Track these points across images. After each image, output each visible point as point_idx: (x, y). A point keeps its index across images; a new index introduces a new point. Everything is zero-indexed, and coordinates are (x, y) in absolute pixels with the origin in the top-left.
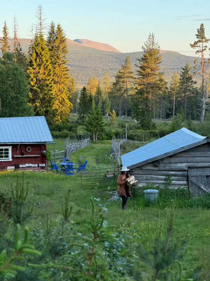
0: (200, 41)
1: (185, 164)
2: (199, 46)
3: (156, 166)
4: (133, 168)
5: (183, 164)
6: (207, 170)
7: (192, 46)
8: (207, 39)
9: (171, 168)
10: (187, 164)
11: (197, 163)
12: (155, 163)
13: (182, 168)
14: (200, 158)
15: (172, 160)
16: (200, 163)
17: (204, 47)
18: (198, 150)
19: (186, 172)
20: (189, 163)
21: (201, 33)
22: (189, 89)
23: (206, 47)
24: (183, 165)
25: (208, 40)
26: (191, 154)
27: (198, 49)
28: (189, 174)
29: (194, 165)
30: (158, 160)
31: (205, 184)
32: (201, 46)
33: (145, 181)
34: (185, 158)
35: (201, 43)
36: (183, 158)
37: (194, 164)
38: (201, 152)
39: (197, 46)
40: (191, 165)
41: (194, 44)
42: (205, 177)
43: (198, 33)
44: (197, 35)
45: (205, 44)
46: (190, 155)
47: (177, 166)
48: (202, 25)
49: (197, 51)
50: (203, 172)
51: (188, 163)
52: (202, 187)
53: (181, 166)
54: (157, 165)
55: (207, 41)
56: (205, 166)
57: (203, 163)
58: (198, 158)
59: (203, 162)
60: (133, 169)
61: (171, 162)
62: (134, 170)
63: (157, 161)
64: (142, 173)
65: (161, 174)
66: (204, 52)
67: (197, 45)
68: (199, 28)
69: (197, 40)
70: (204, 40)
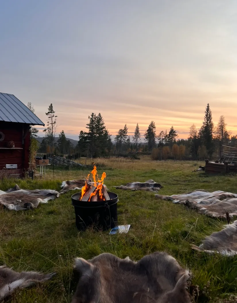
0: (51, 112)
7: (47, 114)
8: (54, 111)
21: (51, 107)
23: (54, 115)
27: (49, 116)
32: (51, 115)
35: (51, 113)
41: (48, 113)
43: (49, 108)
44: (49, 109)
45: (53, 114)
48: (51, 104)
55: (54, 112)
68: (50, 105)
69: (49, 111)
70: (52, 112)
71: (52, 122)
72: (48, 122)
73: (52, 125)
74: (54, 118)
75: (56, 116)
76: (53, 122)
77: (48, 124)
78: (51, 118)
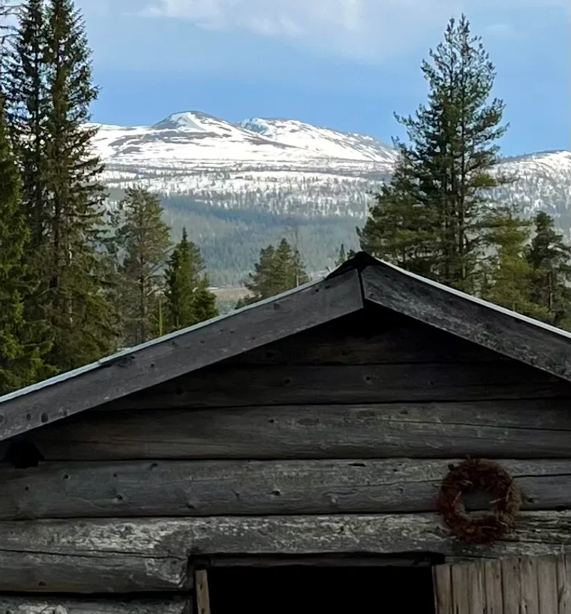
1: (160, 529)
5: (138, 529)
9: (29, 572)
10: (176, 523)
11: (277, 520)
13: (132, 562)
14: (306, 467)
16: (303, 522)
20: (199, 522)
24: (142, 542)
29: (250, 537)
34: (164, 467)
36: (146, 465)
38: (311, 412)
40: (220, 538)
47: (81, 543)
51: (194, 514)
53: (115, 543)
56: (349, 548)
57: (335, 523)
58: (283, 468)
61: (23, 505)
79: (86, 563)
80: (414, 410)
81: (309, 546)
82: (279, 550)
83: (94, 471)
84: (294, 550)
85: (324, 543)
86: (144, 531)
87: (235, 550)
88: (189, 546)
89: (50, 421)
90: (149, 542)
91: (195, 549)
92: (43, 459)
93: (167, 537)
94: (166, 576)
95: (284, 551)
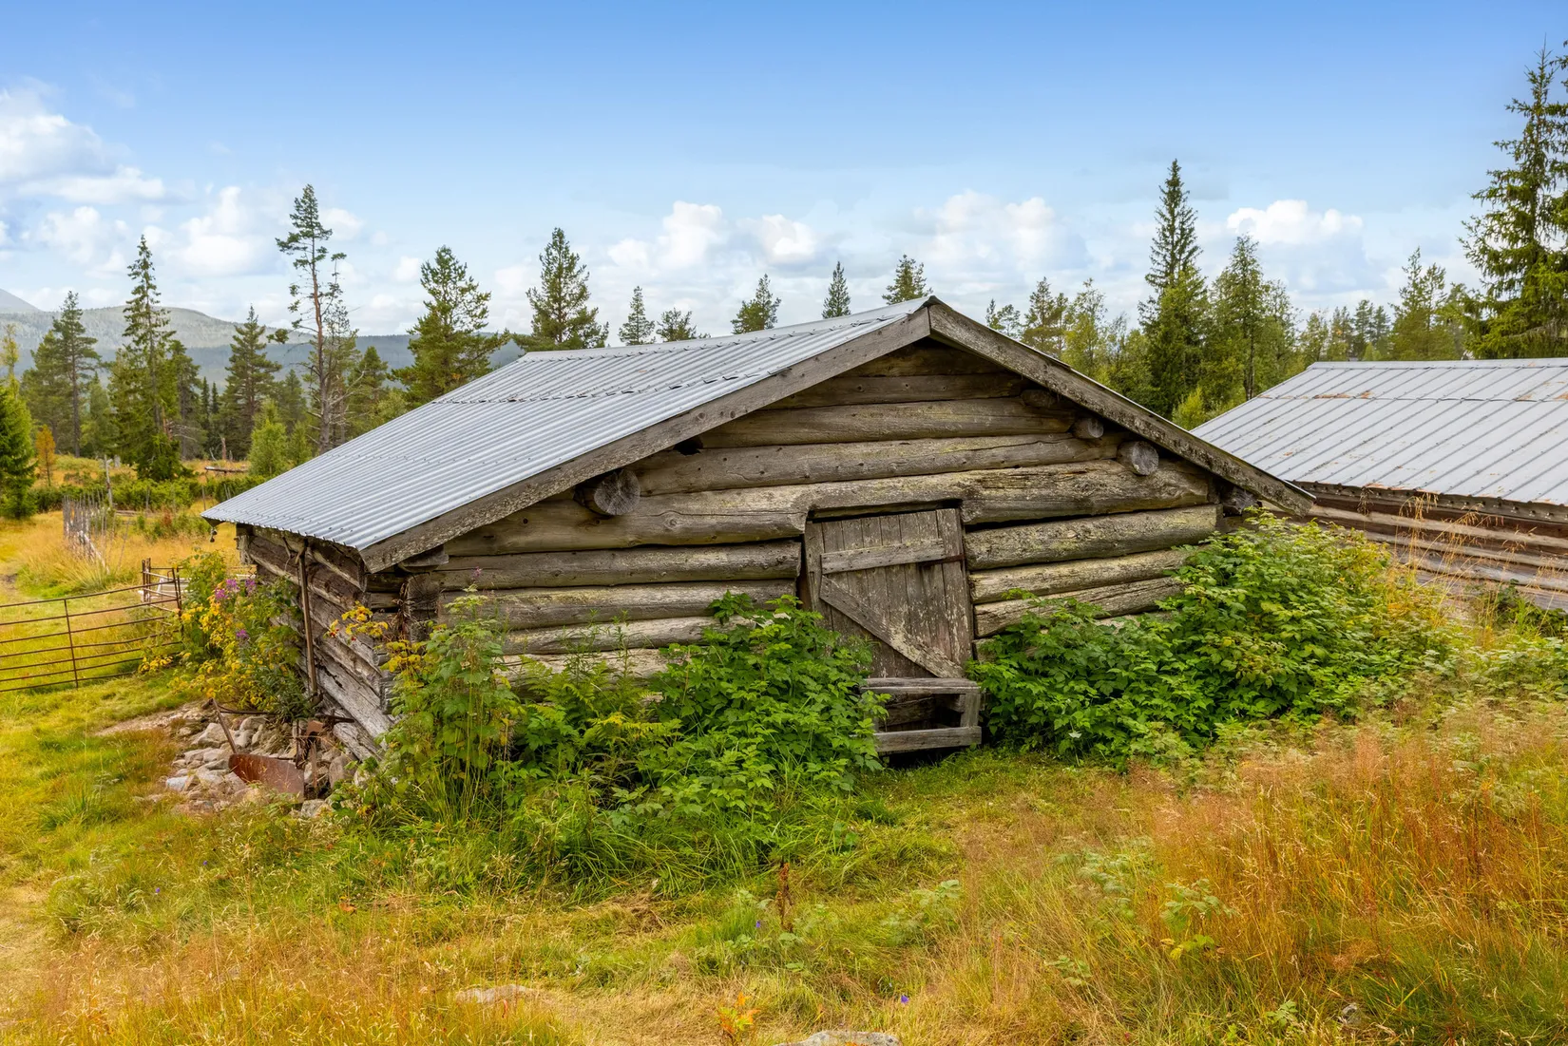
0: (306, 235)
1: (791, 494)
2: (305, 249)
3: (600, 518)
4: (437, 541)
5: (778, 493)
6: (923, 521)
7: (284, 246)
8: (326, 228)
9: (706, 530)
10: (801, 488)
11: (861, 483)
12: (598, 498)
13: (776, 518)
14: (876, 447)
15: (709, 468)
16: (876, 483)
17: (319, 251)
18: (858, 397)
19: (793, 552)
20: (813, 487)
21: (307, 208)
22: (263, 386)
23: (324, 250)
24: (782, 503)
25: (326, 232)
26: (817, 420)
27: (299, 255)
28: (810, 561)
29: (846, 496)
30: (618, 470)
31: (909, 621)
32: (310, 248)
33: (519, 639)
34: (785, 450)
35: (308, 241)
36: (773, 450)
37: (843, 486)
38: (875, 409)
39: (298, 248)
40: (828, 497)
41: (289, 241)
42: (912, 570)
43: (295, 211)
44: (294, 216)
45: (319, 243)
46: (820, 426)
47: (742, 507)
48: (308, 193)
49: (300, 261)
50: (896, 544)
51: (809, 481)
52: (898, 641)
53: (764, 504)
54: (618, 505)
56: (908, 499)
57: (897, 482)
58: (862, 447)
59: (892, 475)
60: (438, 550)
61: (692, 481)
62: (443, 561)
63: (613, 481)
64: (503, 578)
65: (634, 578)
66: (318, 264)
67: (296, 245)
68: (300, 195)
69: (297, 231)
70: (316, 232)
71: (316, 287)
72: (293, 290)
73: (318, 304)
74: (324, 267)
75: (335, 257)
76: (325, 289)
77: (293, 300)
78: (308, 267)
79: (747, 520)
80: (935, 406)
81: (884, 498)
82: (865, 503)
83: (742, 455)
84: (874, 503)
85: (892, 496)
86: (781, 495)
87: (837, 505)
88: (810, 504)
89: (737, 416)
90: (787, 502)
91: (814, 506)
92: (701, 448)
93: (797, 499)
94: (797, 527)
95: (868, 504)
